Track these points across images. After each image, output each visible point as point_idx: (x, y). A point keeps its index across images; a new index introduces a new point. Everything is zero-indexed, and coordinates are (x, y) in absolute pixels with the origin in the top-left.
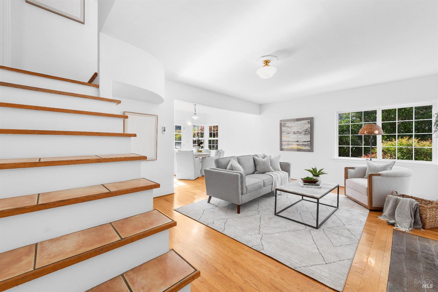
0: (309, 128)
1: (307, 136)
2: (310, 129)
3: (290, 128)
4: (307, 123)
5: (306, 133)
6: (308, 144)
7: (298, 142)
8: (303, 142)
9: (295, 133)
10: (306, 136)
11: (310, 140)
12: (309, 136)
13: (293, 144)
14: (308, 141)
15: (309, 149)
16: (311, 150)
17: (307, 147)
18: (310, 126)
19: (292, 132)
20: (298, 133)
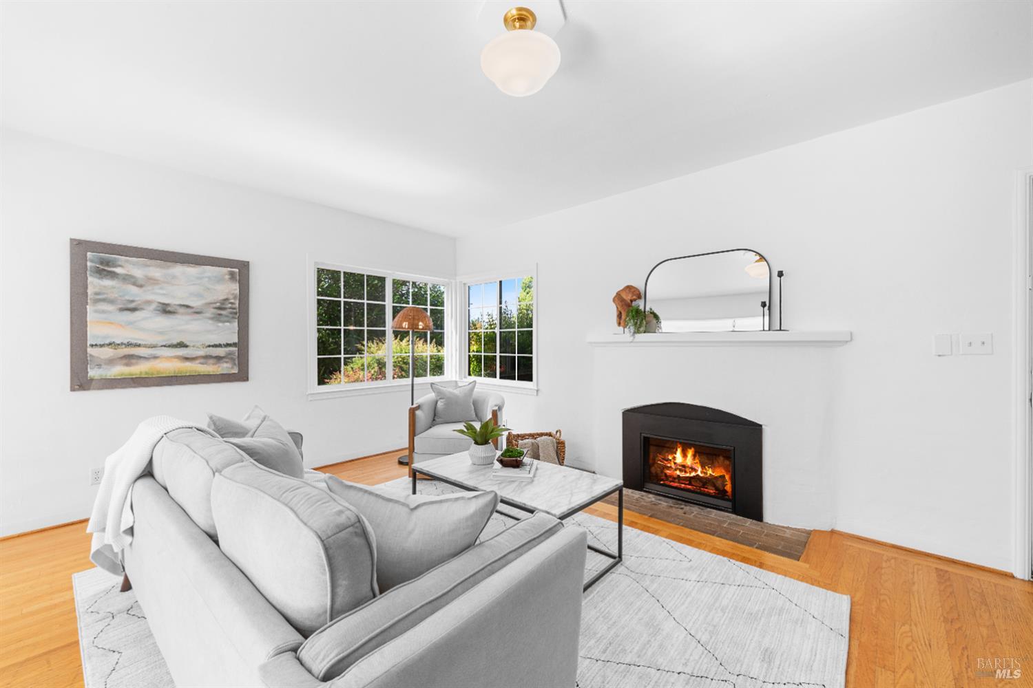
0: (235, 298)
1: (228, 324)
2: (237, 302)
3: (141, 286)
4: (227, 277)
5: (220, 315)
6: (230, 353)
7: (186, 346)
8: (209, 346)
9: (169, 309)
10: (220, 324)
11: (236, 340)
12: (236, 324)
13: (155, 357)
14: (228, 345)
15: (235, 371)
16: (242, 375)
17: (225, 365)
18: (237, 292)
19: (154, 306)
20: (182, 310)
